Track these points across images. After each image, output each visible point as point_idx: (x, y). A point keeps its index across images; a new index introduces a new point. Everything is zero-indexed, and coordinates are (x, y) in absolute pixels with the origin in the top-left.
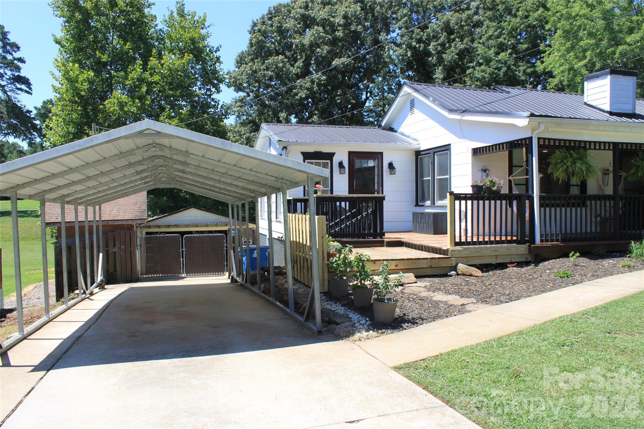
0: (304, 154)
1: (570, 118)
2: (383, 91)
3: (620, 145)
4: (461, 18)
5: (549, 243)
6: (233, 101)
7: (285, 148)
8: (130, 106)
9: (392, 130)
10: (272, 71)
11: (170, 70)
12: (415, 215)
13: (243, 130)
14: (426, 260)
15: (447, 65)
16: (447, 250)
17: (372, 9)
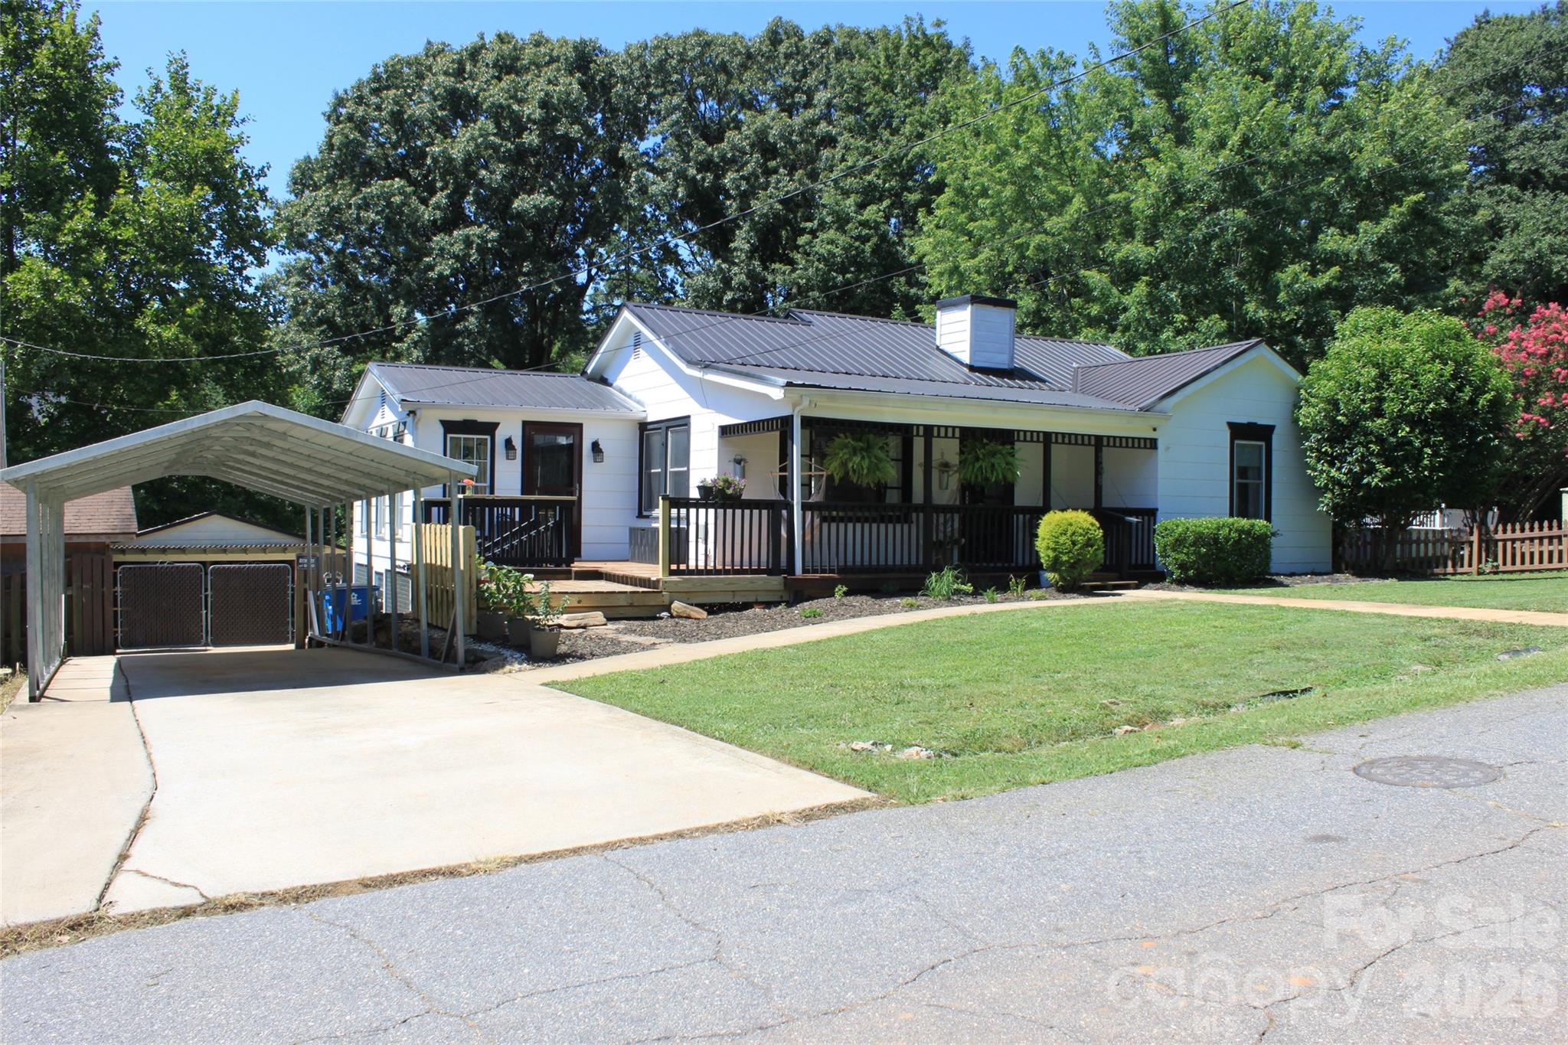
0: (444, 423)
1: (850, 389)
2: (629, 261)
3: (936, 429)
4: (790, 126)
5: (817, 576)
6: (282, 269)
7: (412, 413)
8: (68, 290)
9: (604, 381)
10: (377, 213)
11: (160, 217)
12: (633, 531)
13: (305, 339)
14: (623, 595)
15: (758, 223)
16: (658, 581)
17: (606, 87)
